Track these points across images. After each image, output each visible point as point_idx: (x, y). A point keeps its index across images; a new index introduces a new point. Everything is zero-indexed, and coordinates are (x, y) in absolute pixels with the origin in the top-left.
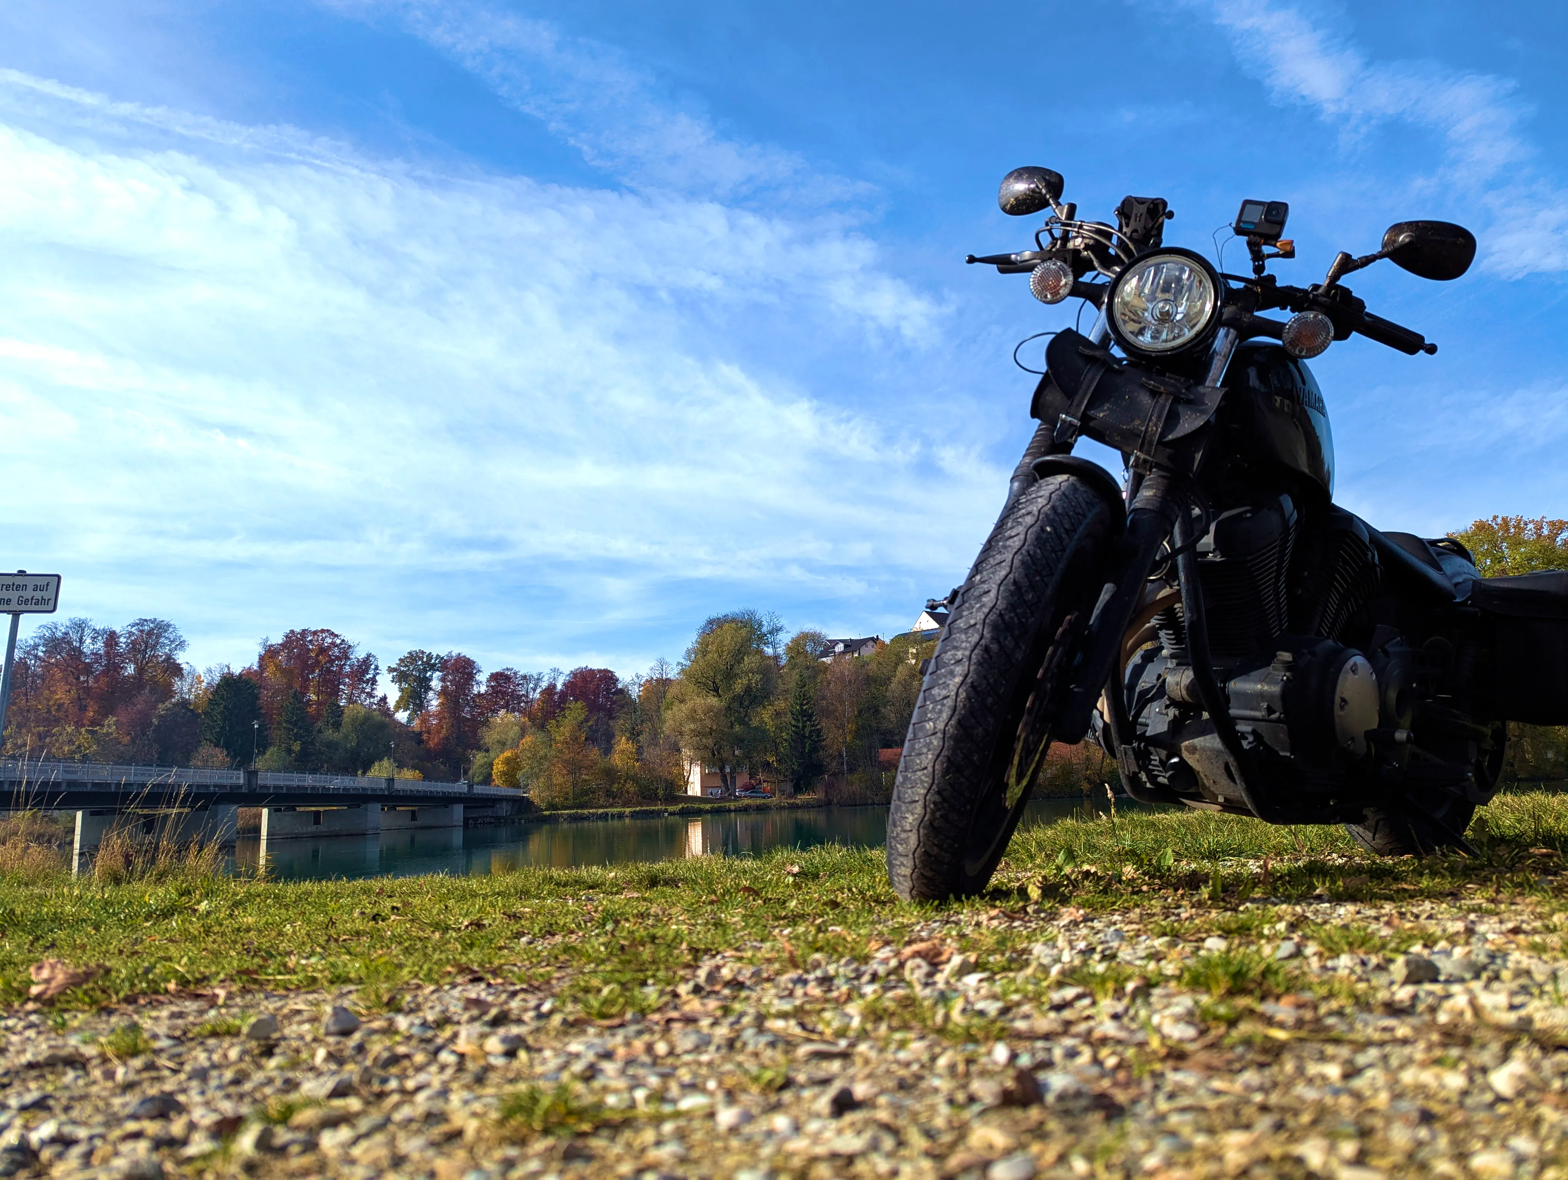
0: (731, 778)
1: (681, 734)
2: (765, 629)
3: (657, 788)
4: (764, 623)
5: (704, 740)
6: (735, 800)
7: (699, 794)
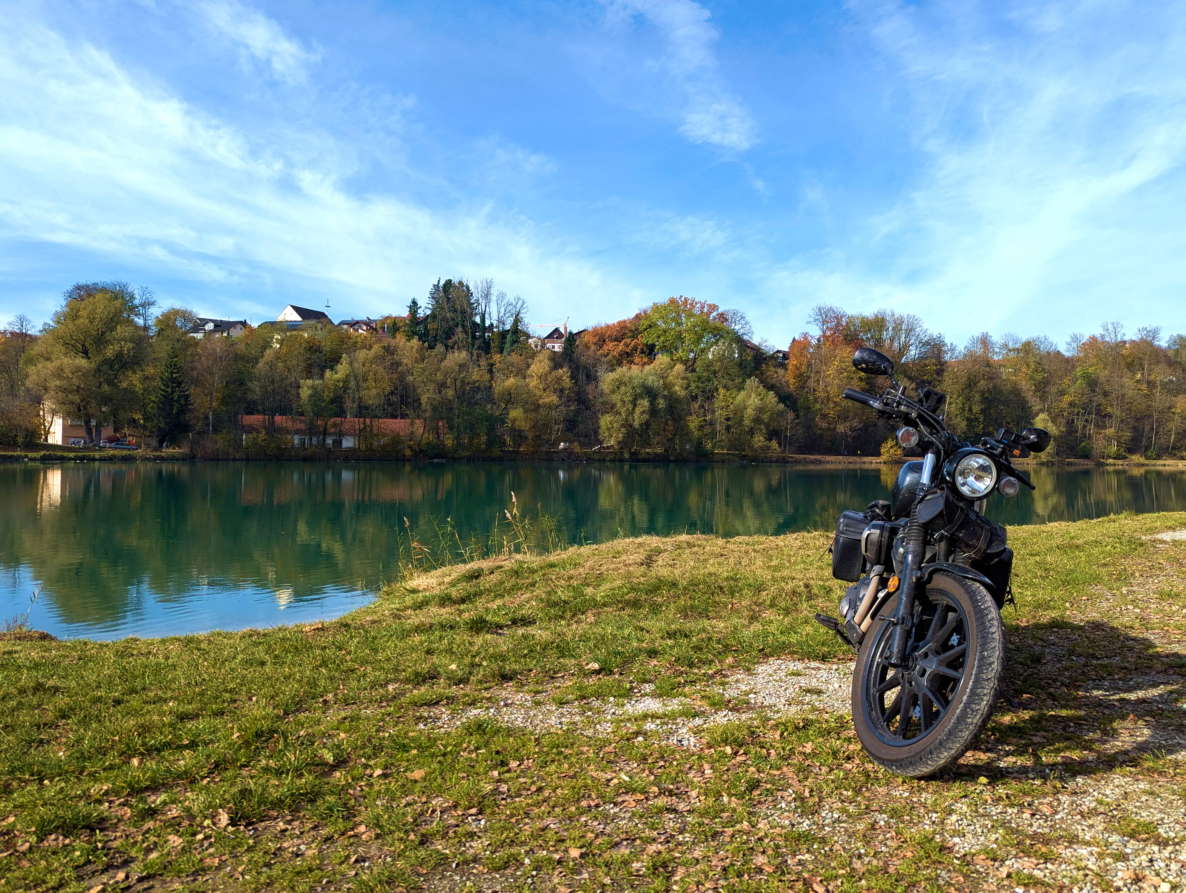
0: (97, 430)
1: (46, 389)
2: (137, 302)
3: (16, 436)
4: (137, 296)
5: (69, 396)
6: (99, 450)
7: (60, 443)
